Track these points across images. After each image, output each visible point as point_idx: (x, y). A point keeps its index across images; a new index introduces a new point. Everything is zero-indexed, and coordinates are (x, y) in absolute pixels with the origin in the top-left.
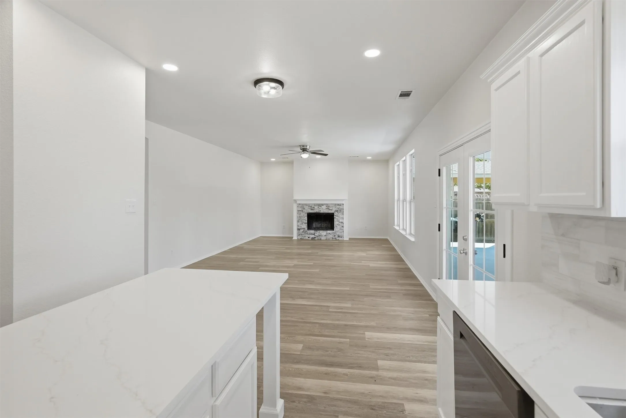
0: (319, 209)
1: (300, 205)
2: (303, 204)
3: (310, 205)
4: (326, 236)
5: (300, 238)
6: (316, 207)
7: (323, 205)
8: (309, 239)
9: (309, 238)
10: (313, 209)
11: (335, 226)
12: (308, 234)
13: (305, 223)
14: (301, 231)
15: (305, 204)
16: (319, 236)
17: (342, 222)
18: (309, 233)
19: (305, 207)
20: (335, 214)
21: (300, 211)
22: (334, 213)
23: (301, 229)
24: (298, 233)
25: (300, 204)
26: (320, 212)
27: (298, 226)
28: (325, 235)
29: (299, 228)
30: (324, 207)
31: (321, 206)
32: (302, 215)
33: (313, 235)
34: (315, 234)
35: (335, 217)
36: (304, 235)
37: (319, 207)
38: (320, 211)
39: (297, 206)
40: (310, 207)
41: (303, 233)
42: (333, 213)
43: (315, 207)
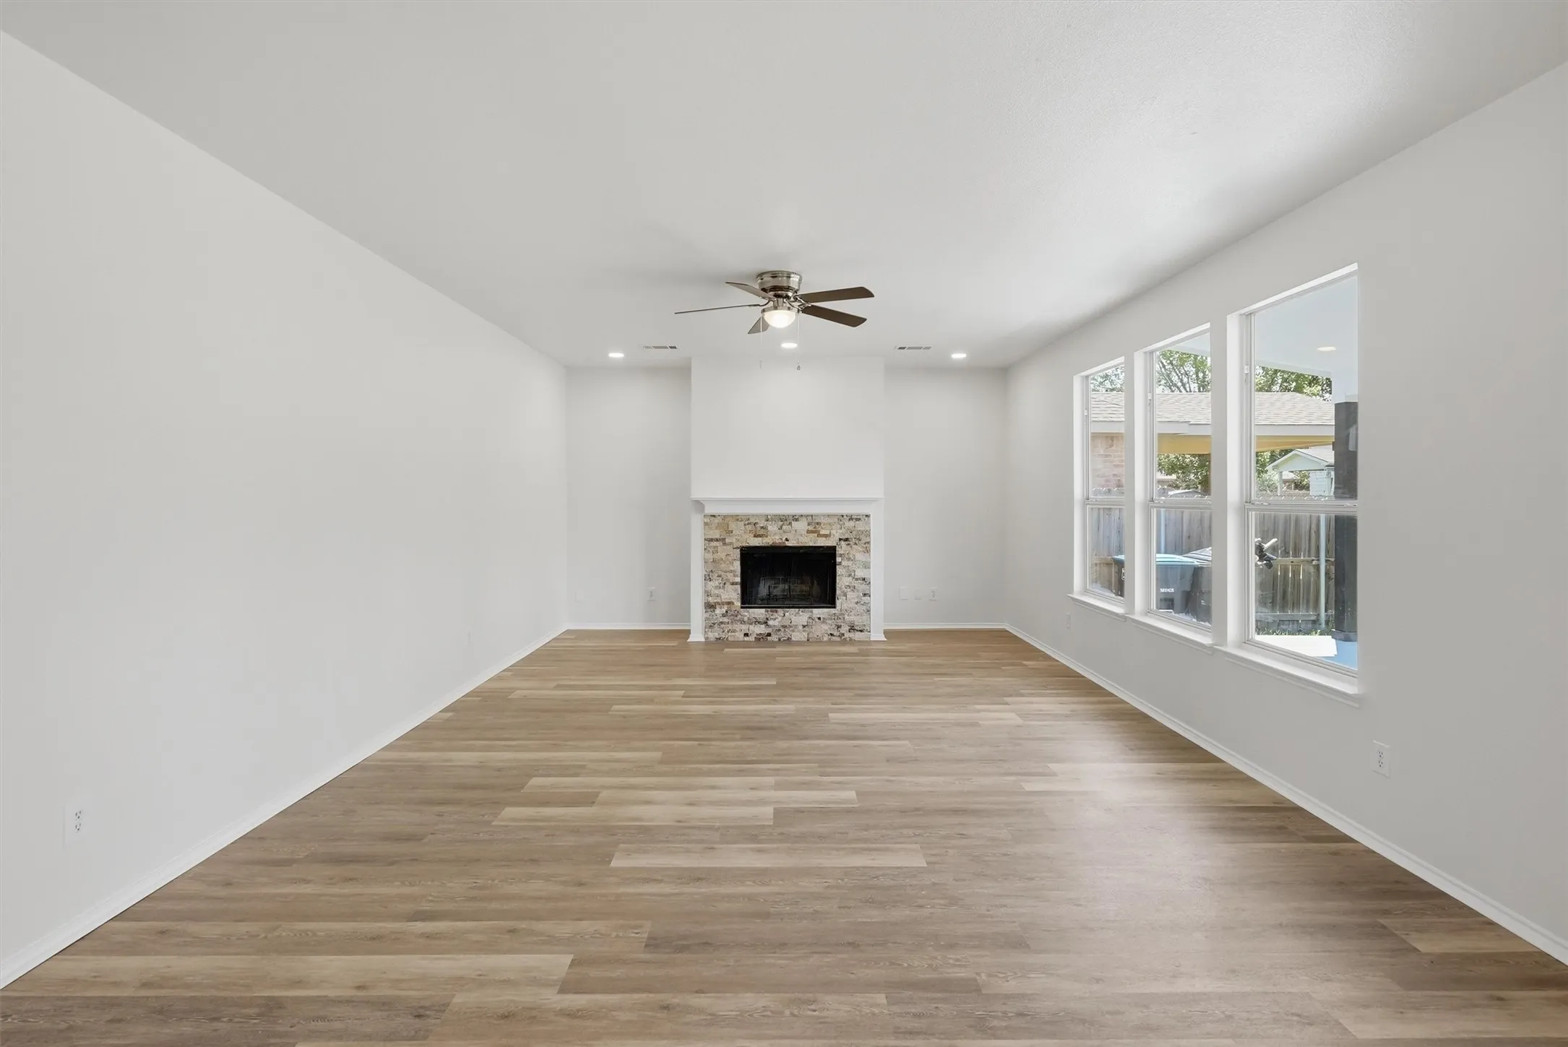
0: (784, 532)
1: (716, 521)
2: (725, 517)
3: (752, 520)
4: (806, 629)
5: (717, 635)
6: (772, 528)
7: (797, 520)
8: (746, 639)
9: (746, 635)
10: (762, 532)
11: (838, 592)
12: (743, 622)
13: (733, 584)
14: (718, 611)
15: (732, 516)
16: (784, 627)
17: (864, 579)
18: (746, 619)
19: (733, 526)
20: (839, 551)
21: (717, 540)
22: (837, 549)
23: (719, 603)
24: (707, 619)
25: (714, 516)
26: (788, 544)
27: (708, 594)
28: (804, 626)
29: (711, 600)
30: (801, 526)
31: (790, 524)
32: (721, 555)
33: (763, 626)
34: (770, 623)
35: (838, 560)
36: (730, 627)
37: (784, 527)
38: (787, 540)
39: (706, 524)
40: (749, 528)
41: (726, 620)
42: (834, 548)
43: (769, 528)
